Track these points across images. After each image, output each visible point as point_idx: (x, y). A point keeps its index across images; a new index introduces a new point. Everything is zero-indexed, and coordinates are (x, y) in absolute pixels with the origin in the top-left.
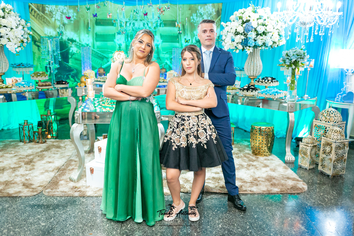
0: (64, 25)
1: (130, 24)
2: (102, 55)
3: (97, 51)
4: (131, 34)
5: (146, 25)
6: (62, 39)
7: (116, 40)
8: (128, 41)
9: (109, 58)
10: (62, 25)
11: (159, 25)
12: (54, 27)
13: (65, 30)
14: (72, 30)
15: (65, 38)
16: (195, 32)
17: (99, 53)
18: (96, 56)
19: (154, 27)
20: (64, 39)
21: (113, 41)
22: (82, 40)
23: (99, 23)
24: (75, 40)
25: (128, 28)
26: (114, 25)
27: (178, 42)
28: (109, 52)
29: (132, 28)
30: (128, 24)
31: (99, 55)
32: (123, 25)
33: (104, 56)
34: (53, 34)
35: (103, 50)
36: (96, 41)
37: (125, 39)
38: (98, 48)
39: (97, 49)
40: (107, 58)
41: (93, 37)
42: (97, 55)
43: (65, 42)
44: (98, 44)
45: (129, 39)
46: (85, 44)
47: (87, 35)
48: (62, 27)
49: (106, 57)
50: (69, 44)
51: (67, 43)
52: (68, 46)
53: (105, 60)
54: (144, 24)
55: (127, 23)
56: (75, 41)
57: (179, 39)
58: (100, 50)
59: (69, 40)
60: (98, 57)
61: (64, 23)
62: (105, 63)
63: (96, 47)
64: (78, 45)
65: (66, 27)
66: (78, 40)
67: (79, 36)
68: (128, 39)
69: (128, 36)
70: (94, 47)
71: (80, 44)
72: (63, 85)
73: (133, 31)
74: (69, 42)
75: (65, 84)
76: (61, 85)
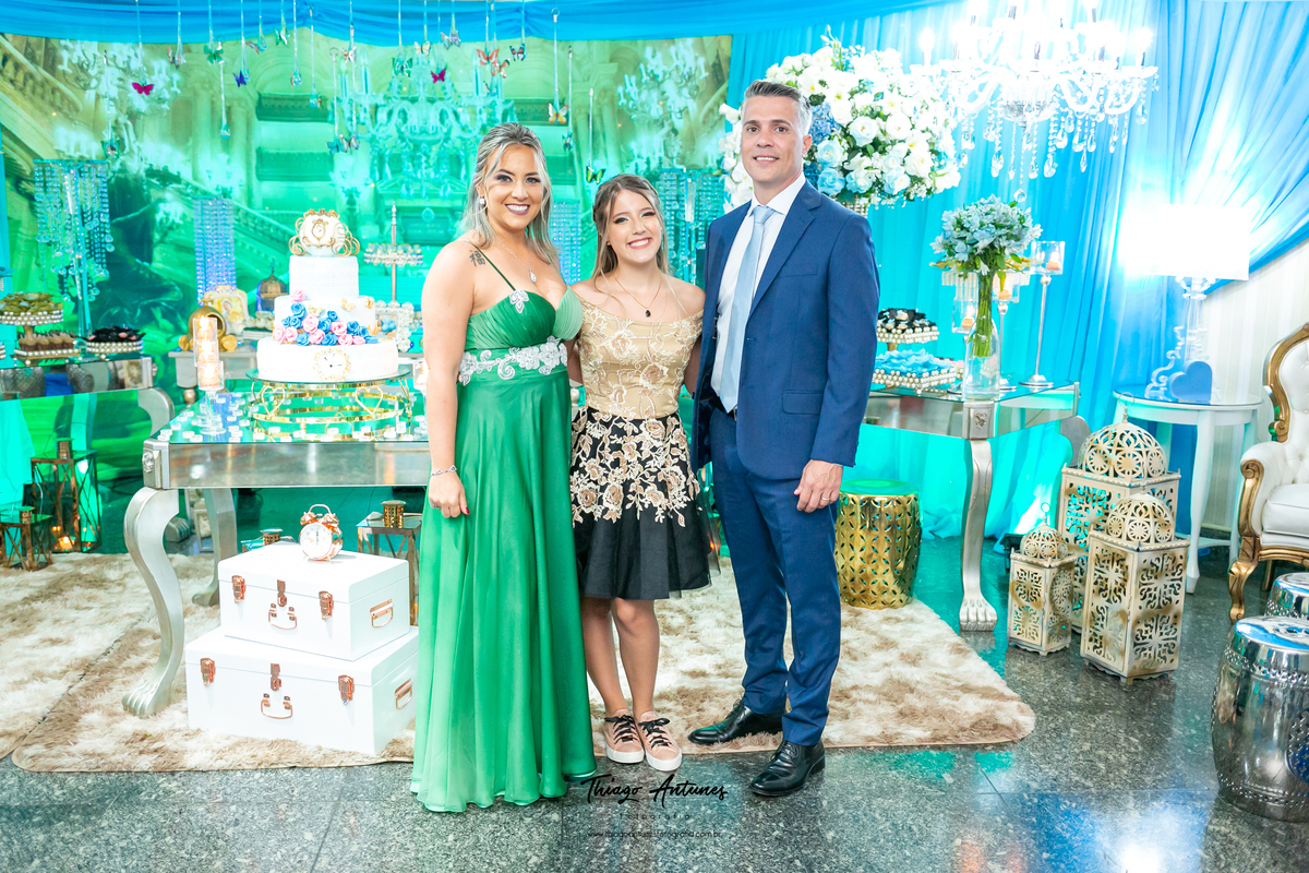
0: (133, 116)
1: (390, 114)
2: (284, 232)
3: (266, 219)
4: (394, 151)
5: (451, 116)
6: (124, 169)
7: (335, 175)
8: (381, 178)
10: (123, 119)
11: (499, 116)
12: (95, 126)
13: (137, 137)
14: (163, 137)
15: (136, 167)
16: (633, 145)
17: (270, 225)
18: (261, 235)
19: (479, 125)
20: (135, 172)
21: (326, 178)
22: (203, 175)
23: (269, 109)
24: (176, 174)
25: (382, 129)
26: (330, 118)
27: (573, 183)
29: (399, 131)
30: (382, 116)
31: (272, 231)
32: (361, 120)
34: (88, 152)
35: (288, 212)
36: (261, 178)
37: (372, 172)
38: (267, 203)
39: (264, 209)
41: (248, 164)
42: (263, 232)
43: (137, 179)
44: (269, 189)
45: (387, 170)
46: (217, 189)
47: (224, 157)
48: (126, 125)
50: (152, 191)
51: (145, 187)
52: (149, 197)
54: (442, 116)
55: (380, 109)
56: (177, 179)
57: (574, 172)
58: (276, 212)
59: (151, 173)
60: (268, 239)
61: (135, 109)
63: (257, 201)
64: (188, 195)
65: (139, 122)
66: (187, 175)
67: (194, 160)
68: (381, 171)
69: (381, 158)
70: (250, 203)
71: (196, 189)
72: (119, 344)
73: (403, 139)
74: (154, 181)
75: (127, 340)
76: (114, 344)
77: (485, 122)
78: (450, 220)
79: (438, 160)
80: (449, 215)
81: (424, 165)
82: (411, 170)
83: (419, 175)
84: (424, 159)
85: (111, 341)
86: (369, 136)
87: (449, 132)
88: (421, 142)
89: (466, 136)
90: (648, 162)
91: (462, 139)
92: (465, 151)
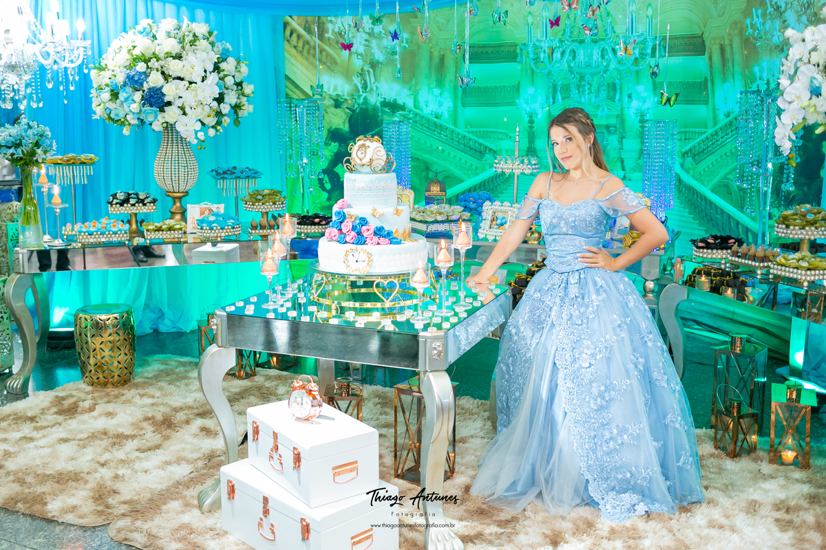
0: (374, 65)
1: (563, 53)
2: (481, 144)
3: (466, 134)
4: (566, 82)
5: (611, 54)
6: (366, 101)
7: (521, 102)
8: (554, 103)
9: (501, 151)
10: (367, 68)
11: (649, 51)
12: (347, 74)
13: (376, 80)
14: (395, 79)
15: (374, 100)
16: (756, 69)
17: (470, 139)
18: (463, 146)
19: (633, 58)
20: (373, 104)
21: (513, 104)
22: (422, 105)
23: (480, 54)
24: (402, 104)
25: (558, 65)
26: (518, 59)
27: (706, 103)
28: (500, 136)
29: (569, 66)
30: (557, 55)
31: (471, 143)
32: (542, 59)
33: (486, 147)
34: (343, 92)
35: (482, 129)
36: (464, 105)
37: (548, 98)
38: (468, 124)
39: (466, 127)
40: (494, 153)
41: (455, 95)
42: (464, 145)
43: (375, 109)
44: (471, 113)
45: (559, 96)
46: (432, 114)
47: (437, 91)
48: (368, 71)
49: (491, 150)
50: (385, 117)
51: (380, 114)
52: (382, 121)
53: (488, 157)
54: (603, 53)
55: (556, 50)
56: (403, 108)
57: (708, 94)
58: (474, 130)
59: (385, 104)
60: (469, 149)
61: (375, 60)
62: (487, 167)
63: (461, 122)
64: (410, 119)
65: (378, 70)
66: (410, 104)
67: (416, 96)
68: (554, 98)
69: (555, 87)
70: (455, 124)
71: (416, 114)
72: (313, 227)
73: (572, 73)
74: (386, 109)
75: (319, 224)
76: (309, 227)
77: (637, 55)
78: (606, 134)
79: (599, 87)
80: (605, 131)
81: (587, 92)
82: (577, 95)
83: (583, 100)
84: (587, 86)
85: (307, 224)
86: (547, 71)
87: (608, 65)
88: (586, 74)
89: (621, 68)
90: (768, 84)
91: (618, 70)
92: (620, 79)
